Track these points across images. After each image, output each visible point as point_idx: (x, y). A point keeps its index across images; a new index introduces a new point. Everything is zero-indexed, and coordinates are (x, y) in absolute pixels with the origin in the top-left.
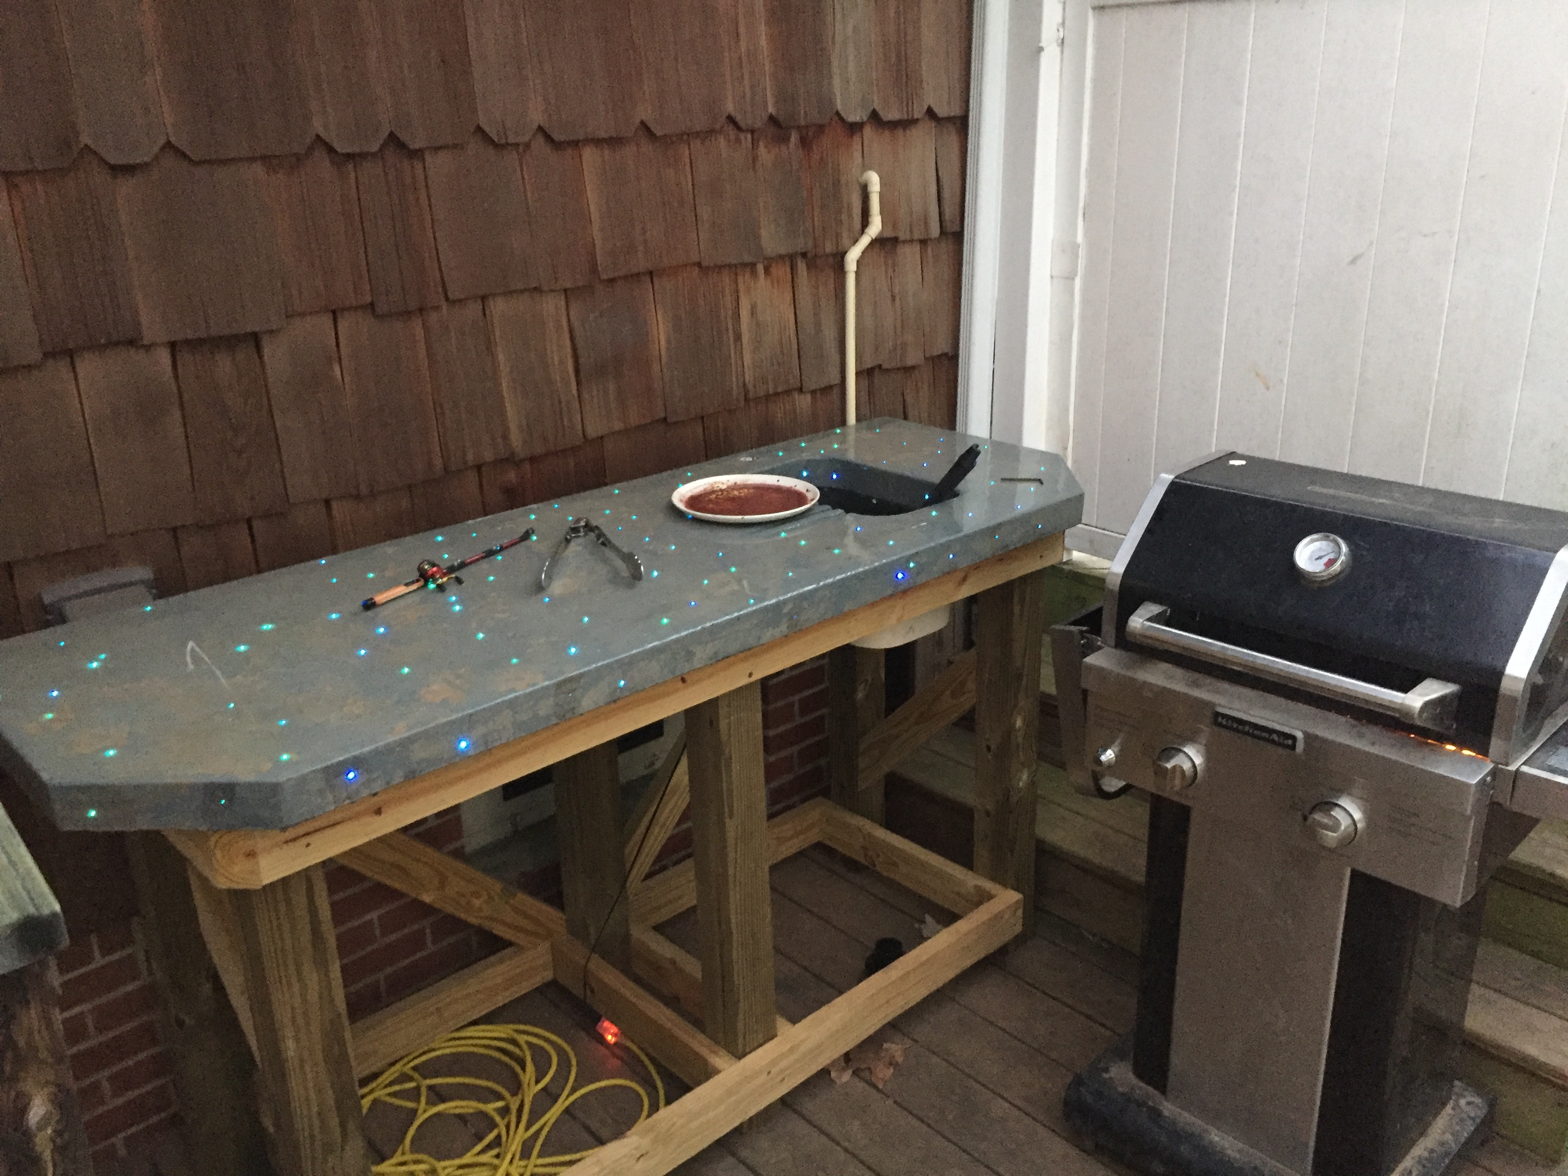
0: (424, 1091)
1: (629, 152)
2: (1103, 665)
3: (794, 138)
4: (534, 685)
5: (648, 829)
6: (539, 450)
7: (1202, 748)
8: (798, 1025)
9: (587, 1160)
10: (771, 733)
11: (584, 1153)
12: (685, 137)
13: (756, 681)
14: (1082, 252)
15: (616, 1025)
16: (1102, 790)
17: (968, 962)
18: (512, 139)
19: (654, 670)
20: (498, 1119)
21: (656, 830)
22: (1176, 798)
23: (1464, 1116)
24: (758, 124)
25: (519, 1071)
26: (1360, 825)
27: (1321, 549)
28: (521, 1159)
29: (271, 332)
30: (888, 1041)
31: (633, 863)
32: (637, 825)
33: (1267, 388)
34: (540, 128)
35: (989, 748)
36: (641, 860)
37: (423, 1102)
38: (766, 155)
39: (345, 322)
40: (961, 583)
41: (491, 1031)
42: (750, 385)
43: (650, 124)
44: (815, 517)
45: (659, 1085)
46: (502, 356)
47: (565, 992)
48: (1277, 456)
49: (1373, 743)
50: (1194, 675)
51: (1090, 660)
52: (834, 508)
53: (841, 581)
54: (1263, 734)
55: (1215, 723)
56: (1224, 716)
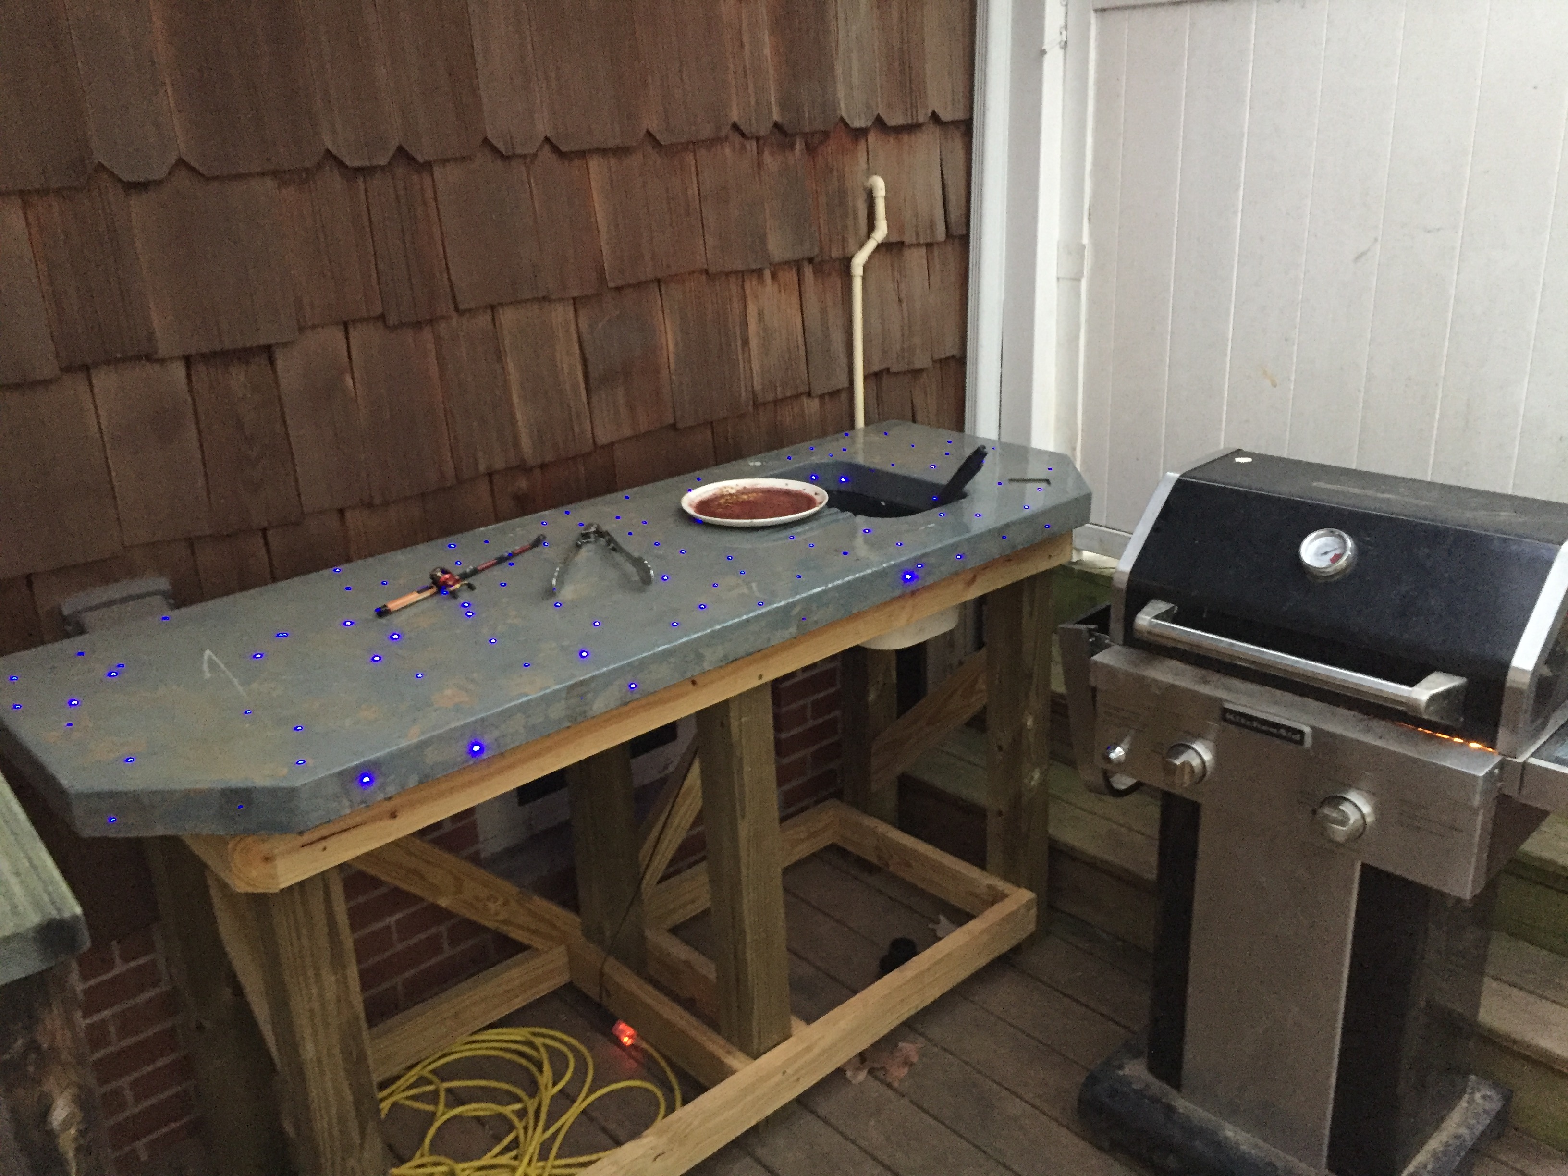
0: (442, 1095)
1: (635, 161)
2: (1111, 663)
3: (799, 146)
4: (546, 688)
5: (661, 832)
6: (549, 458)
7: (1211, 744)
8: (815, 1025)
9: (605, 1160)
10: (784, 736)
11: (601, 1155)
12: (691, 146)
13: (766, 683)
14: (1087, 253)
15: (632, 1026)
16: (1112, 787)
17: (982, 961)
18: (519, 151)
19: (663, 673)
20: (516, 1120)
21: (670, 832)
22: (1186, 795)
23: (1480, 1110)
24: (762, 133)
25: (537, 1074)
26: (1369, 819)
27: (1326, 545)
28: (539, 1160)
29: (285, 345)
30: (904, 1040)
31: (648, 866)
32: (650, 828)
33: (1275, 385)
34: (547, 139)
35: (1000, 748)
36: (655, 863)
37: (441, 1107)
38: (771, 161)
39: (357, 334)
40: (970, 583)
41: (510, 1034)
42: (758, 389)
43: (656, 133)
44: (824, 520)
45: (676, 1088)
46: (511, 365)
47: (581, 995)
48: (1285, 453)
49: (1380, 737)
50: (1202, 672)
51: (1098, 657)
52: (843, 511)
53: (850, 582)
54: (1271, 729)
55: (1223, 719)
56: (1232, 712)
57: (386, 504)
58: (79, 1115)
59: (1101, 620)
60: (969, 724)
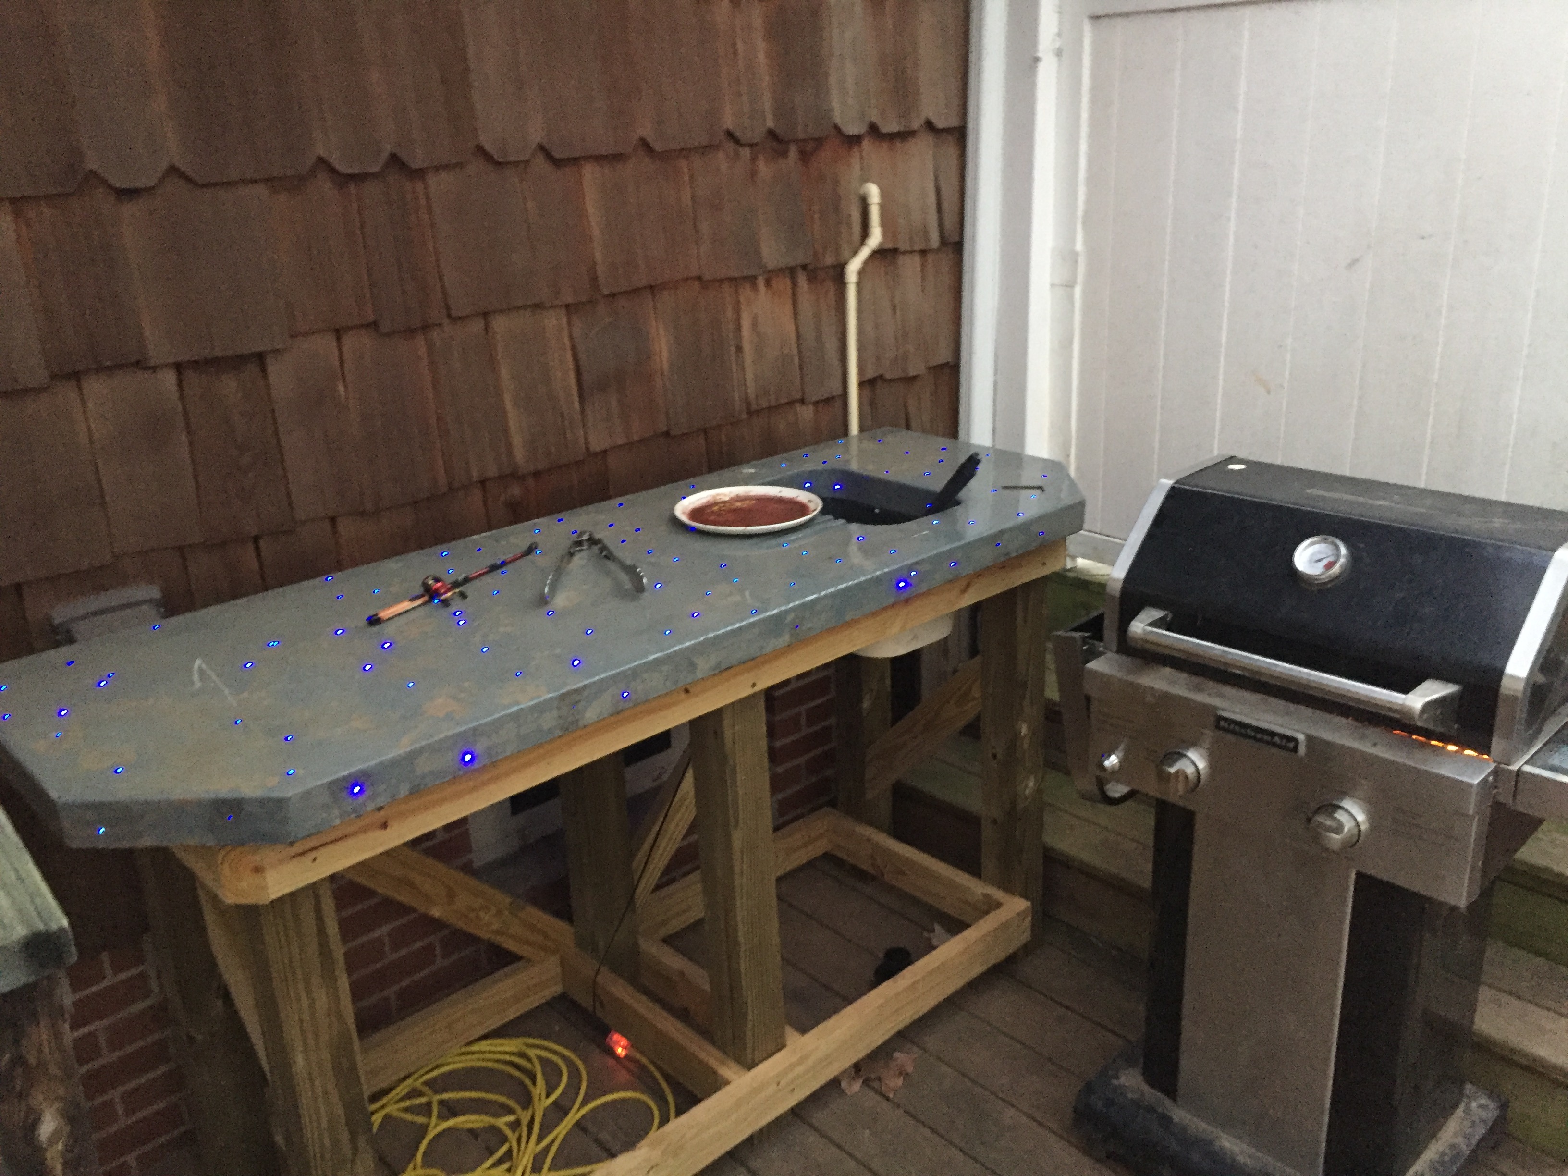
0: (435, 1106)
1: (628, 167)
2: (1106, 671)
3: (793, 152)
4: (537, 697)
5: (655, 841)
6: (542, 465)
7: (1205, 752)
8: (807, 1036)
9: (598, 1172)
10: (777, 744)
11: (594, 1166)
12: (685, 153)
13: (759, 692)
14: (1081, 261)
15: (625, 1036)
16: (1106, 795)
17: (977, 970)
18: (512, 158)
19: (656, 682)
20: (509, 1132)
21: (664, 840)
22: (1180, 803)
23: (1477, 1119)
24: (757, 138)
25: (530, 1085)
26: (1363, 827)
27: (1319, 552)
29: (275, 352)
30: (898, 1050)
33: (1269, 392)
34: (540, 147)
35: (995, 756)
36: (647, 874)
37: (434, 1120)
38: (765, 169)
39: (349, 341)
40: (964, 591)
41: (502, 1045)
42: (752, 396)
43: (649, 140)
44: (817, 528)
45: (670, 1098)
46: (504, 372)
47: (574, 1005)
48: (1279, 459)
49: (1375, 745)
50: (1196, 680)
51: (1092, 665)
52: (836, 518)
53: (843, 590)
54: (1266, 738)
55: (1218, 727)
56: (1226, 719)
57: (378, 512)
58: (67, 1129)
59: (1095, 627)
60: (963, 732)
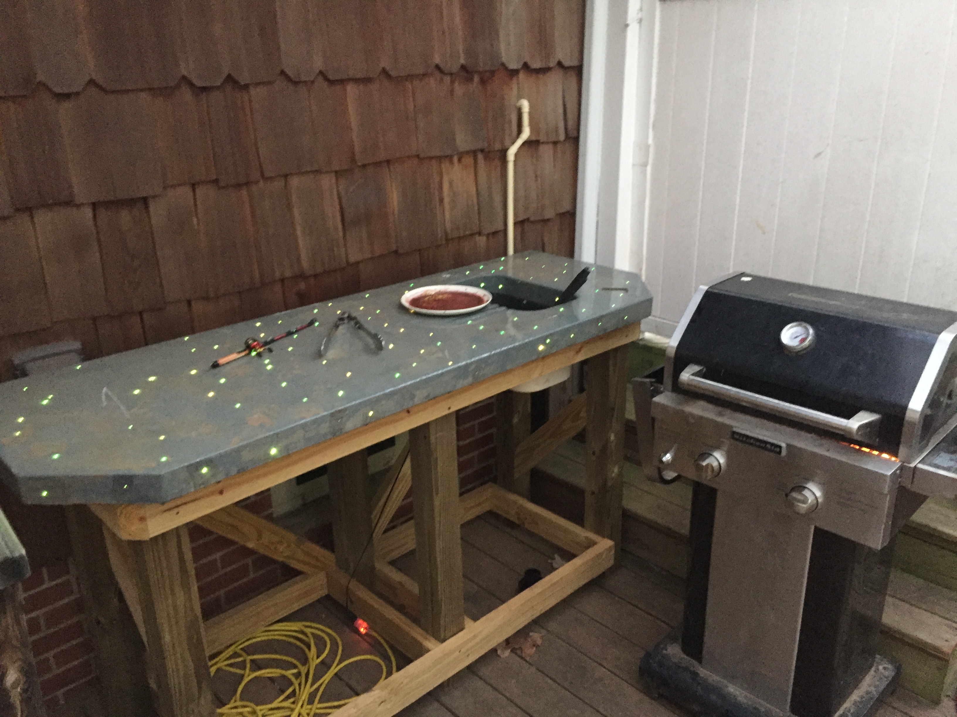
0: (248, 663)
1: (374, 87)
2: (666, 403)
3: (476, 79)
4: (317, 415)
6: (319, 270)
7: (724, 453)
8: (479, 622)
9: (349, 705)
10: (462, 443)
11: (347, 701)
12: (410, 78)
13: (453, 412)
14: (652, 150)
15: (366, 622)
16: (663, 478)
18: (303, 79)
19: (390, 405)
20: (294, 680)
22: (708, 484)
23: (882, 676)
24: (455, 70)
25: (306, 650)
26: (820, 500)
27: (796, 332)
28: (308, 704)
29: (154, 197)
30: (532, 631)
31: (377, 524)
32: (380, 499)
33: (764, 233)
34: (321, 72)
35: (594, 453)
36: (381, 521)
37: (248, 670)
38: (459, 89)
39: (200, 191)
40: (578, 352)
41: (291, 626)
42: (449, 231)
43: (388, 68)
44: (489, 312)
45: (393, 659)
46: (296, 212)
47: (335, 603)
48: (770, 275)
49: (828, 450)
50: (720, 409)
51: (656, 399)
52: (501, 305)
53: (505, 351)
54: (762, 445)
55: (733, 438)
56: (738, 434)
57: (217, 297)
58: (23, 680)
59: (658, 376)
60: (574, 438)
